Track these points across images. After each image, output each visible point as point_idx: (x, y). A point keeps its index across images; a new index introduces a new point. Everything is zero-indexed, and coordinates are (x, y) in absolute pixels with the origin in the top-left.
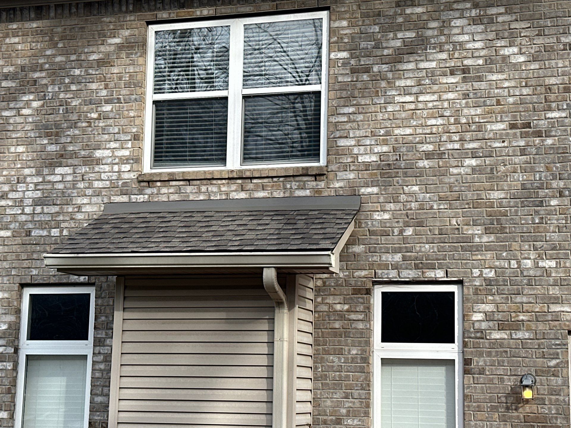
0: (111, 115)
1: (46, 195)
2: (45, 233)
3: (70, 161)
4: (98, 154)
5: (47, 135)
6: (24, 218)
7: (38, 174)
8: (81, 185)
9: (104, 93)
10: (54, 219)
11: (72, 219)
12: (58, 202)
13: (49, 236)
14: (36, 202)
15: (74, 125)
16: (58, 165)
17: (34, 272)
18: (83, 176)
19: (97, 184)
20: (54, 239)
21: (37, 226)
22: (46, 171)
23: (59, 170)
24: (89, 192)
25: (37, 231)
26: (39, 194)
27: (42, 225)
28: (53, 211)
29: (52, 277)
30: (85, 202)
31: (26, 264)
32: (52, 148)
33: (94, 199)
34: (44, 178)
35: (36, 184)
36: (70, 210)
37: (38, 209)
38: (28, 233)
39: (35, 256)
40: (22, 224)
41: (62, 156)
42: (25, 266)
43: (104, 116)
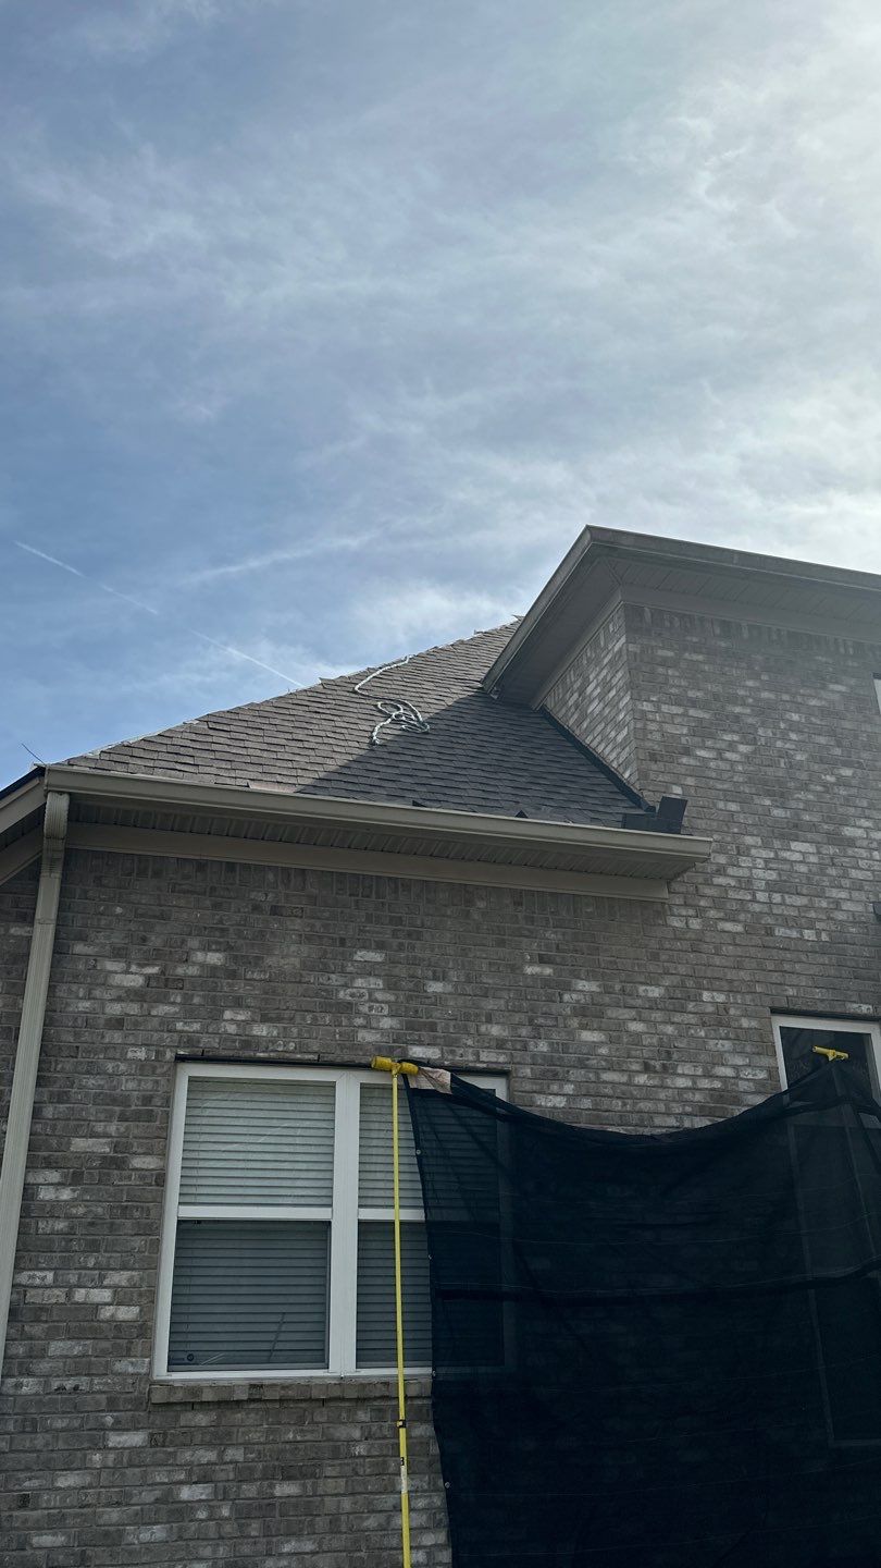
0: (854, 782)
1: (784, 878)
2: (795, 934)
3: (809, 835)
4: (848, 831)
5: (769, 794)
6: (757, 908)
7: (766, 846)
8: (832, 871)
9: (838, 751)
10: (803, 914)
11: (829, 918)
12: (805, 892)
13: (801, 939)
14: (771, 887)
15: (804, 787)
16: (792, 837)
17: (791, 992)
18: (832, 859)
19: (854, 873)
20: (809, 944)
21: (780, 922)
22: (777, 844)
23: (794, 845)
24: (846, 883)
25: (782, 930)
26: (773, 876)
27: (786, 922)
28: (798, 903)
29: (819, 1003)
30: (843, 897)
31: (775, 977)
32: (778, 812)
33: (856, 895)
34: (776, 853)
35: (767, 861)
36: (824, 905)
37: (777, 898)
38: (769, 932)
39: (787, 967)
40: (758, 916)
41: (796, 826)
42: (774, 980)
43: (842, 782)
